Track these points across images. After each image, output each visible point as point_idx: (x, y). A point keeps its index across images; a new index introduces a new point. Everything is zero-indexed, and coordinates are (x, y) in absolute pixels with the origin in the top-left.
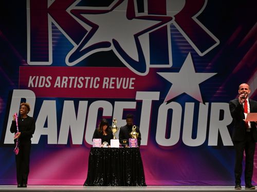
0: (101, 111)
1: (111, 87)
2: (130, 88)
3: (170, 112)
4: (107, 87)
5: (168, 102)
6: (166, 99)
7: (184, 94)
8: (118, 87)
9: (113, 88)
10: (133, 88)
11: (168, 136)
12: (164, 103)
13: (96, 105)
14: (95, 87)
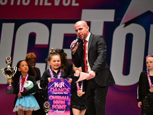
0: (32, 37)
1: (46, 4)
2: (74, 4)
3: (129, 38)
4: (41, 4)
5: (127, 24)
6: (124, 20)
7: (149, 12)
8: (57, 3)
9: (50, 4)
10: (77, 5)
11: (126, 71)
12: (121, 26)
13: (26, 29)
14: (24, 3)
